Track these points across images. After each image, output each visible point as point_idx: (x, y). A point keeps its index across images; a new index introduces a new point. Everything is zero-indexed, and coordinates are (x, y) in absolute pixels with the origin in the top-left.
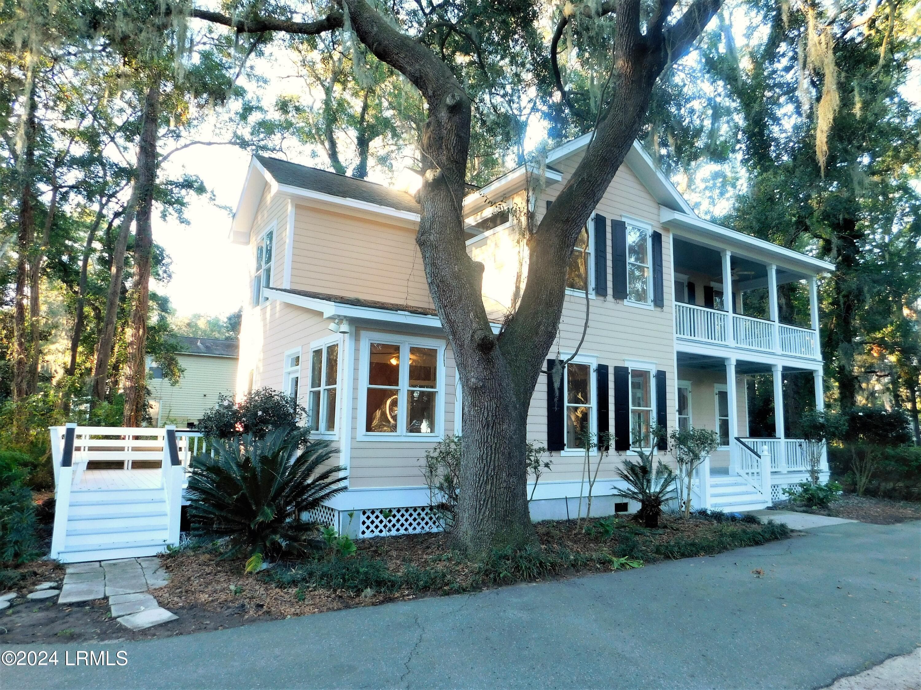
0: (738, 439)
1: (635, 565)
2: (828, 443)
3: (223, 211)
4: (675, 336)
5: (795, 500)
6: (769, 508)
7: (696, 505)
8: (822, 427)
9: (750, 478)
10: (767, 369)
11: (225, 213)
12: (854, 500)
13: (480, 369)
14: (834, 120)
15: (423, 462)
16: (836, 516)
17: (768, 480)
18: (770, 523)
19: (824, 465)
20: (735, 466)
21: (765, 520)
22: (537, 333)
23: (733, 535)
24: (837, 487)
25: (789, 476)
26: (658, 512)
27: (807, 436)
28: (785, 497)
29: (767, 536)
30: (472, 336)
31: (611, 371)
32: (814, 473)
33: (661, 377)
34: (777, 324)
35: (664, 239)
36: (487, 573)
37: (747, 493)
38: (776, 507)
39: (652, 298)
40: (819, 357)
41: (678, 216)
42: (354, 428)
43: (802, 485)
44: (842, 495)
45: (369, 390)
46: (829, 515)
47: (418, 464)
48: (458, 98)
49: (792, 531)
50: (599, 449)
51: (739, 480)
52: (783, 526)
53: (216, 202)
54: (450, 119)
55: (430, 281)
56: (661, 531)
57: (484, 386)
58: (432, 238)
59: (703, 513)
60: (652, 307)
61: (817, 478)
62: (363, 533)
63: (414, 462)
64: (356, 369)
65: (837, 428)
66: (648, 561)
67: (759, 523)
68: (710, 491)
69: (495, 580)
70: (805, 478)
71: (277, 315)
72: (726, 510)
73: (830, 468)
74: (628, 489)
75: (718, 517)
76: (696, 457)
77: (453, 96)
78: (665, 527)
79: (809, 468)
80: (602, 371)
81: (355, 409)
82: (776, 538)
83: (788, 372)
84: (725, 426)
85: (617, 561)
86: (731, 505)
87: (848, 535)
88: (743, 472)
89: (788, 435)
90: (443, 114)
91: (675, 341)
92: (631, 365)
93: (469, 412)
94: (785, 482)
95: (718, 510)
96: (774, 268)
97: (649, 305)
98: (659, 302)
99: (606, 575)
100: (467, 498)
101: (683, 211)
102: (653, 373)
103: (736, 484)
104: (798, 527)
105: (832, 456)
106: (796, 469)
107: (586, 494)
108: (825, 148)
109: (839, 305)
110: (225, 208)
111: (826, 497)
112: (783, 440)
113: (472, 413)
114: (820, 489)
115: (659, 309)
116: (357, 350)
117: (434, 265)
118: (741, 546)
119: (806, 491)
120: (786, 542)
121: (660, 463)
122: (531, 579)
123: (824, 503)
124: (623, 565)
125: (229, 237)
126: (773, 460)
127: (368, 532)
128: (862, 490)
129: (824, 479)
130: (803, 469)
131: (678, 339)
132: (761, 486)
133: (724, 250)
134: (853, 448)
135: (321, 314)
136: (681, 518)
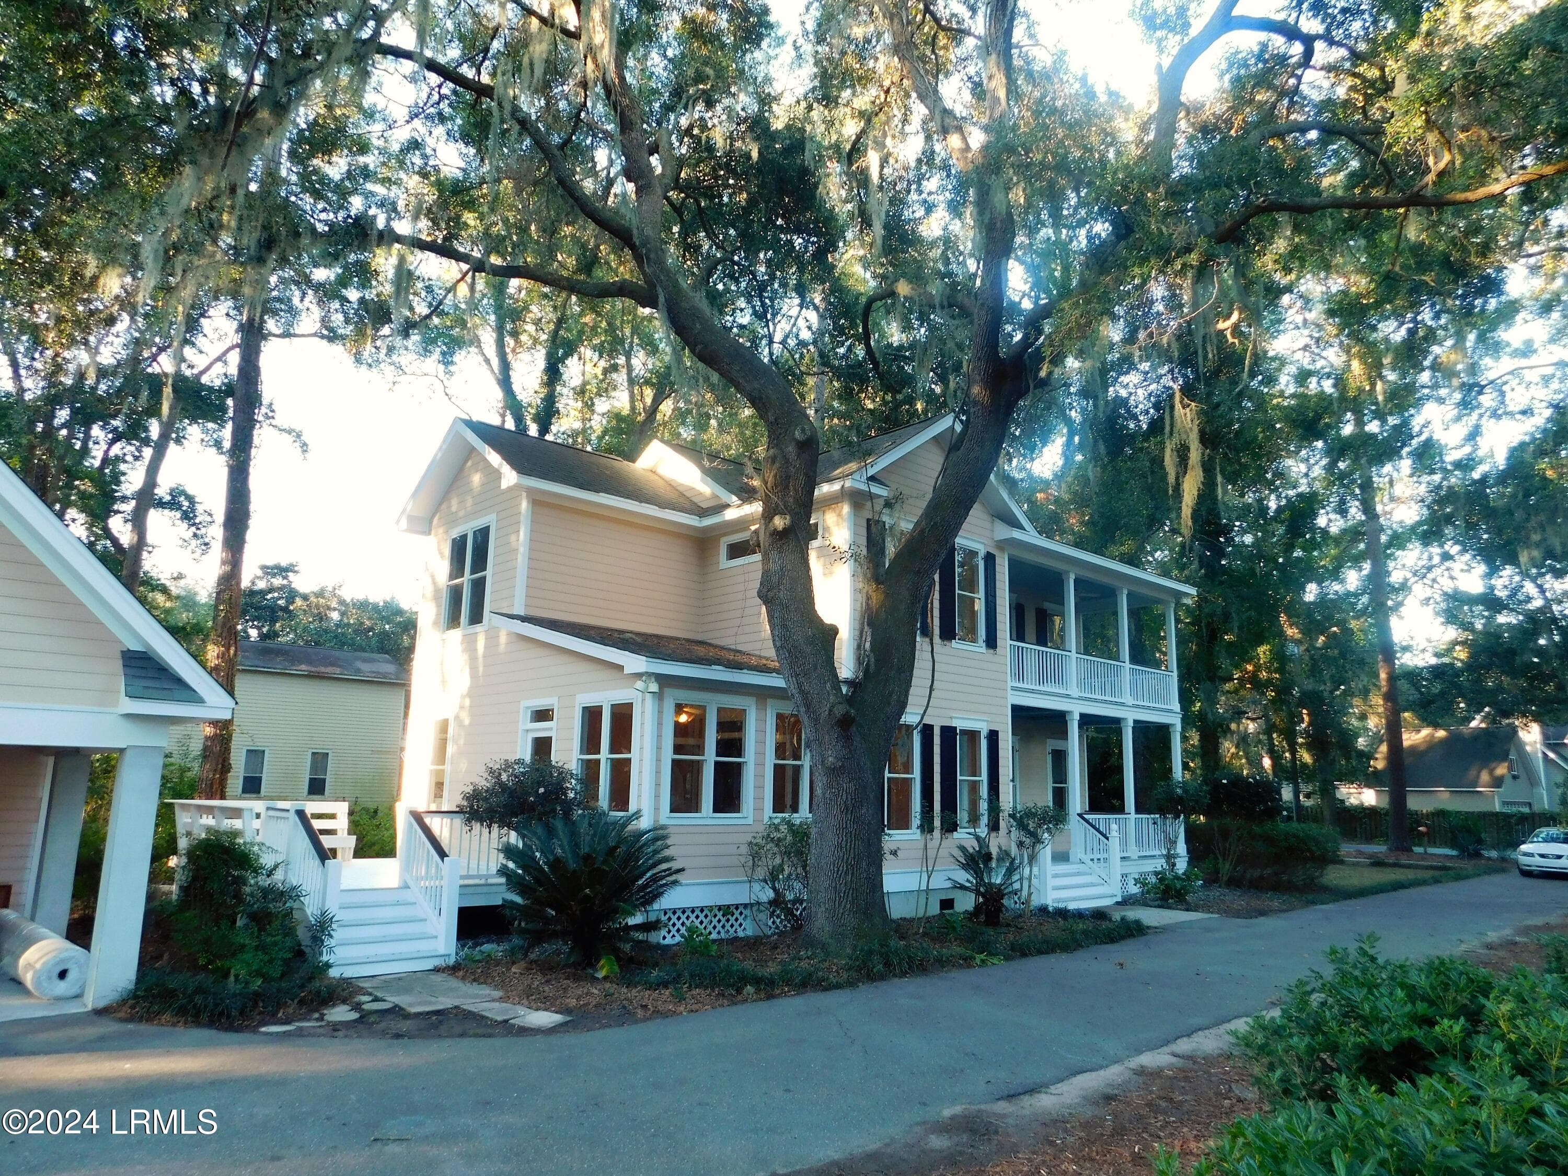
0: (1080, 815)
1: (995, 961)
2: (1187, 818)
3: (285, 435)
4: (1010, 684)
5: (1148, 892)
6: (1118, 903)
7: (1036, 901)
8: (1180, 800)
9: (1095, 866)
10: (1114, 724)
11: (289, 439)
12: (1215, 893)
13: (839, 747)
14: (1199, 496)
15: (744, 849)
16: (1196, 911)
17: (1117, 868)
18: (1123, 919)
19: (1181, 848)
20: (1077, 852)
21: (1117, 916)
22: (889, 704)
23: (1085, 932)
24: (1196, 875)
25: (1140, 862)
26: (1000, 908)
27: (1162, 811)
28: (1135, 890)
29: (1123, 932)
30: (830, 711)
31: (937, 732)
32: (1170, 858)
33: (993, 737)
34: (1128, 665)
35: (998, 561)
36: (859, 969)
37: (1093, 885)
38: (1127, 901)
39: (984, 637)
40: (1177, 707)
41: (1016, 534)
42: (657, 809)
43: (1156, 873)
44: (1202, 886)
45: (674, 761)
46: (1187, 910)
47: (739, 852)
48: (809, 433)
49: (1148, 927)
50: (923, 831)
51: (1081, 867)
52: (1138, 923)
53: (274, 422)
54: (799, 456)
55: (778, 644)
56: (1004, 930)
57: (843, 766)
58: (781, 595)
59: (1043, 910)
60: (983, 649)
61: (1174, 865)
62: (664, 938)
63: (733, 849)
64: (659, 736)
65: (1197, 802)
66: (1008, 958)
67: (1110, 920)
68: (1052, 882)
69: (869, 975)
70: (1160, 864)
71: (502, 647)
72: (1072, 906)
73: (1188, 852)
74: (968, 881)
75: (1062, 913)
76: (1037, 840)
77: (803, 430)
78: (1008, 925)
79: (1165, 852)
80: (927, 731)
81: (658, 785)
82: (1133, 936)
83: (1141, 728)
84: (1060, 796)
85: (979, 957)
86: (1075, 899)
87: (1208, 930)
88: (1086, 858)
89: (1138, 811)
90: (790, 449)
91: (1010, 692)
92: (960, 724)
93: (824, 794)
94: (1135, 869)
95: (1061, 905)
96: (1125, 592)
97: (980, 647)
98: (991, 642)
99: (971, 971)
100: (822, 890)
101: (1021, 527)
102: (984, 733)
103: (1079, 874)
104: (1154, 923)
105: (1192, 835)
106: (1148, 854)
107: (923, 887)
108: (1190, 523)
109: (1200, 626)
110: (289, 432)
111: (1183, 888)
112: (1133, 816)
113: (827, 795)
114: (1177, 877)
115: (992, 651)
116: (660, 712)
117: (784, 626)
118: (1096, 943)
119: (1161, 880)
120: (1143, 938)
121: (1000, 848)
122: (904, 974)
123: (1181, 894)
124: (983, 961)
125: (398, 522)
126: (1124, 843)
127: (669, 937)
128: (1225, 878)
129: (1182, 865)
130: (1157, 853)
131: (1014, 689)
132: (1109, 875)
133: (1068, 572)
134: (1215, 824)
135: (620, 668)
136: (1020, 916)
